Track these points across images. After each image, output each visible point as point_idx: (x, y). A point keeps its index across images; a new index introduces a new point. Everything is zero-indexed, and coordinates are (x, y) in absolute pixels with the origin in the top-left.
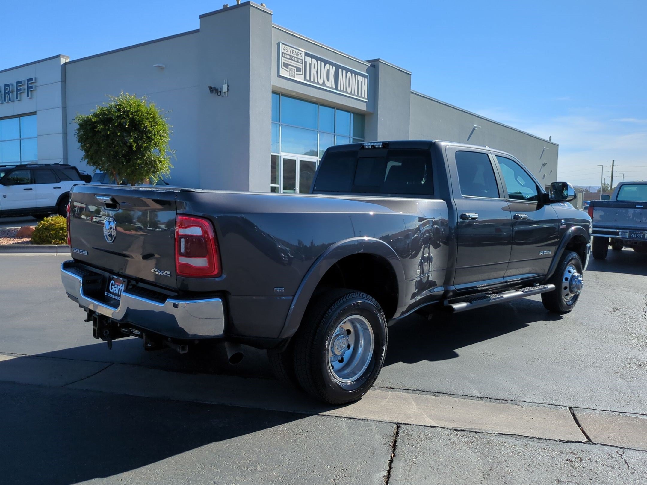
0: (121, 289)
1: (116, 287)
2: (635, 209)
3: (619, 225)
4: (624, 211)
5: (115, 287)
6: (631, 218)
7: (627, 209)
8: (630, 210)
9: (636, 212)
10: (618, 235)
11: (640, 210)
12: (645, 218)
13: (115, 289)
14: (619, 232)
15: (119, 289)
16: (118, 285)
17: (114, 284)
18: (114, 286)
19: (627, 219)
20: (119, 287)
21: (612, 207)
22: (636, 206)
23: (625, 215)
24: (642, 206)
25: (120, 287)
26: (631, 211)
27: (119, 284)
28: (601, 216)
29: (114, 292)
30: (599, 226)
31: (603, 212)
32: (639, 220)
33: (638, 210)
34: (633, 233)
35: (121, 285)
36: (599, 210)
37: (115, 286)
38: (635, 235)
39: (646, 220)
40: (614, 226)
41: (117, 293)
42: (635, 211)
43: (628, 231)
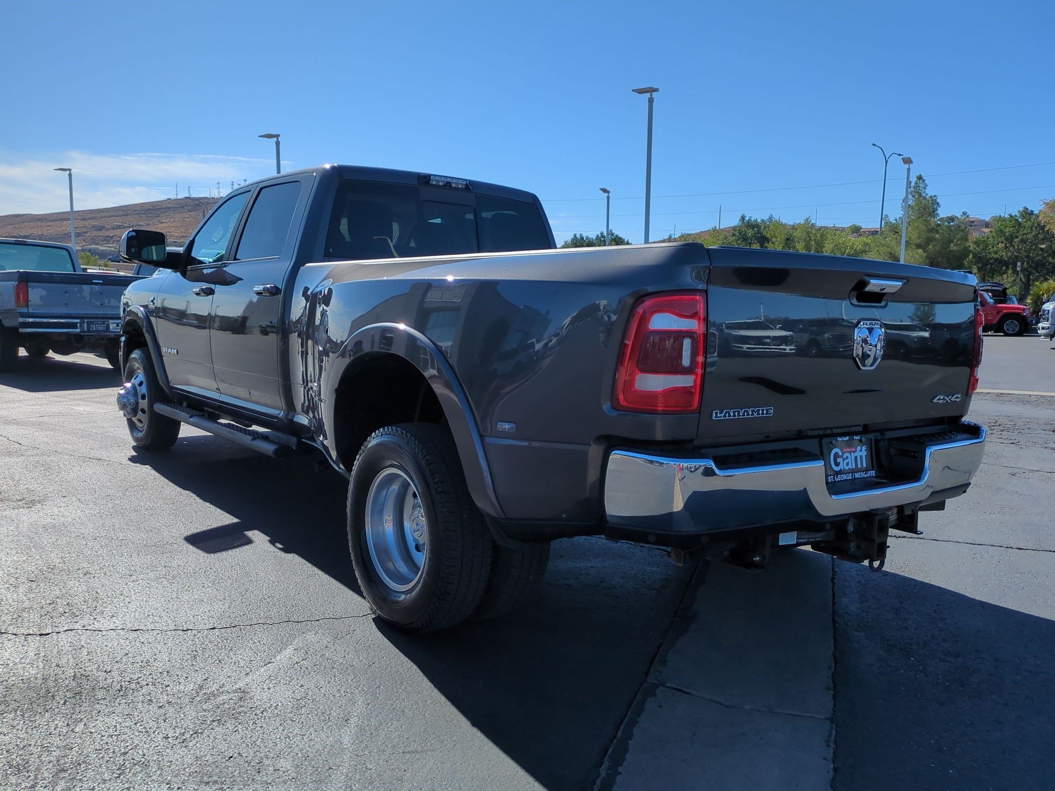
0: (861, 457)
1: (847, 458)
2: (92, 286)
3: (71, 311)
4: (76, 289)
5: (844, 460)
6: (88, 299)
7: (79, 286)
8: (84, 287)
9: (94, 290)
10: (76, 328)
11: (99, 286)
12: (107, 299)
13: (846, 461)
14: (76, 323)
15: (856, 457)
16: (850, 453)
17: (840, 454)
18: (842, 457)
19: (83, 301)
20: (853, 455)
21: (58, 283)
22: (94, 281)
23: (79, 295)
24: (101, 282)
25: (858, 454)
26: (86, 288)
27: (853, 449)
28: (41, 298)
29: (847, 468)
30: (40, 315)
31: (45, 290)
32: (99, 303)
33: (96, 287)
34: (92, 323)
35: (859, 448)
36: (38, 287)
37: (844, 457)
38: (96, 326)
39: (109, 303)
40: (65, 313)
41: (854, 467)
42: (92, 288)
43: (86, 320)
